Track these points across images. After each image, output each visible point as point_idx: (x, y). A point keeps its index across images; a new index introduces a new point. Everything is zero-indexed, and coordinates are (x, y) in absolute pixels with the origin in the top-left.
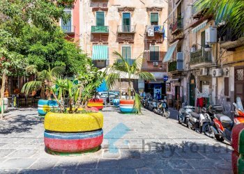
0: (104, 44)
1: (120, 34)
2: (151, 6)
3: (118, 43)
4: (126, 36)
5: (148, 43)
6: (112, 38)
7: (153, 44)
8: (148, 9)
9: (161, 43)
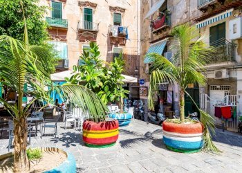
0: (62, 40)
1: (80, 31)
2: (114, 6)
3: (78, 41)
4: (88, 34)
5: (112, 44)
6: (72, 34)
7: (116, 45)
8: (111, 8)
9: (124, 45)
